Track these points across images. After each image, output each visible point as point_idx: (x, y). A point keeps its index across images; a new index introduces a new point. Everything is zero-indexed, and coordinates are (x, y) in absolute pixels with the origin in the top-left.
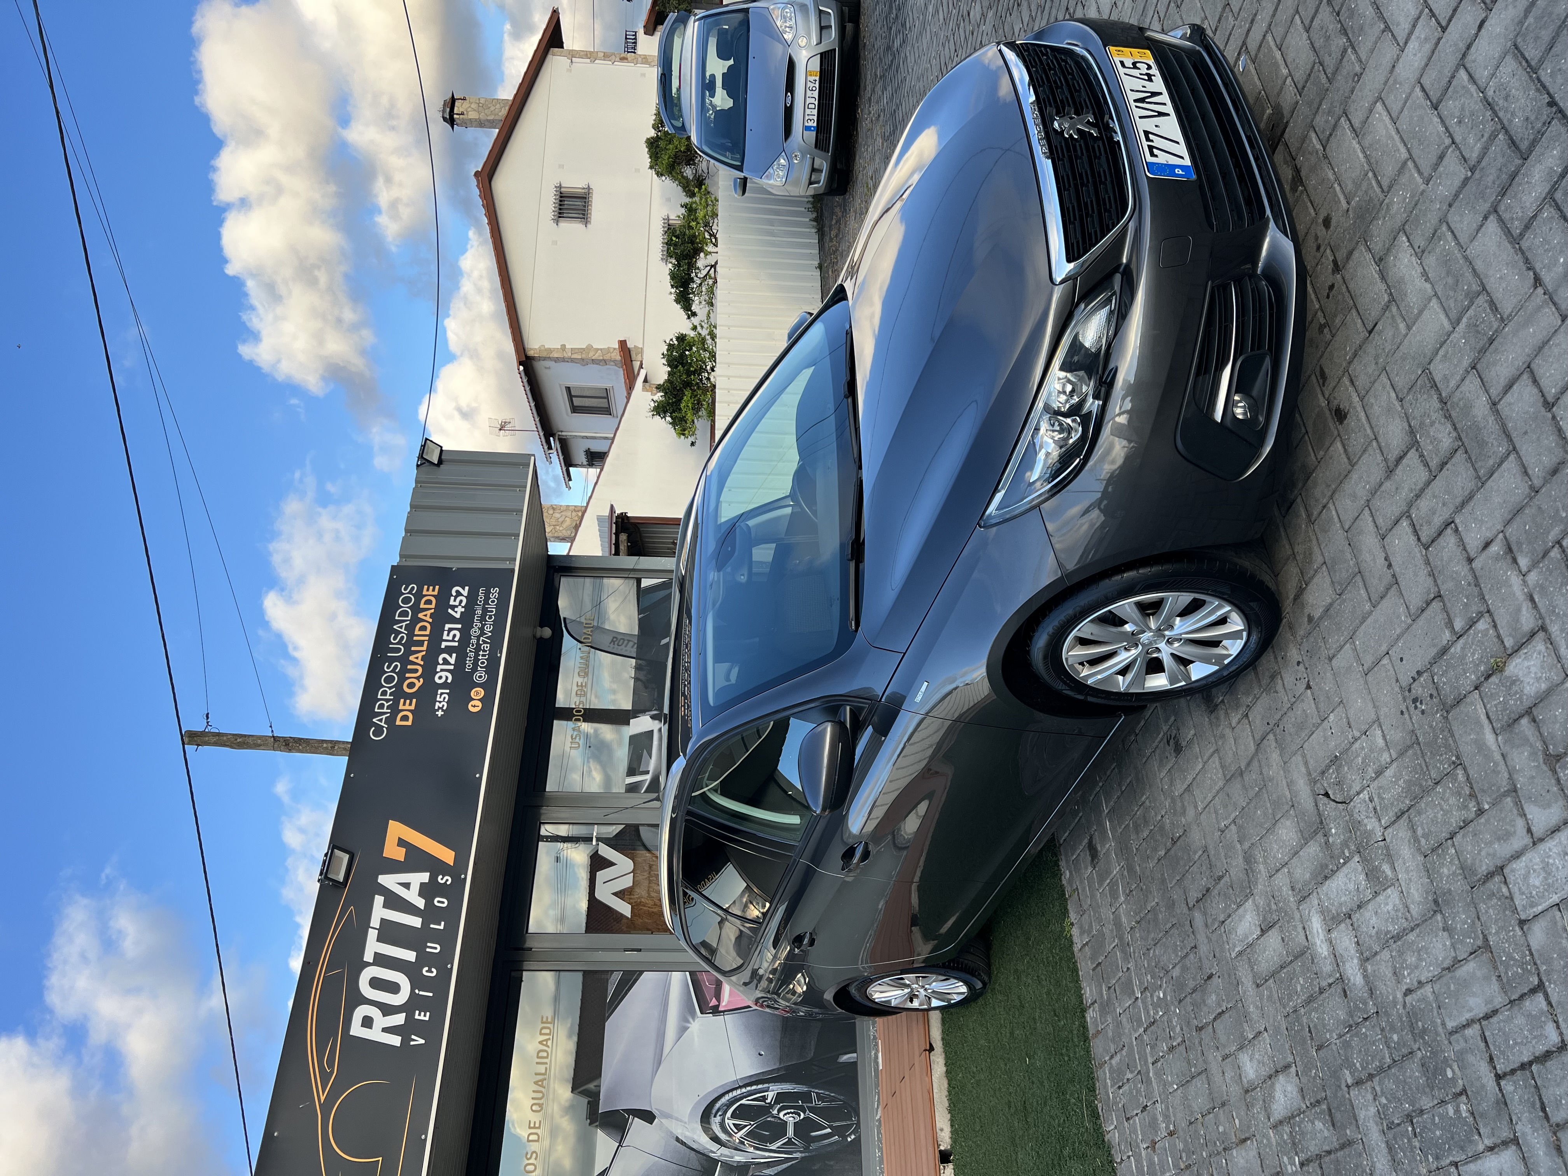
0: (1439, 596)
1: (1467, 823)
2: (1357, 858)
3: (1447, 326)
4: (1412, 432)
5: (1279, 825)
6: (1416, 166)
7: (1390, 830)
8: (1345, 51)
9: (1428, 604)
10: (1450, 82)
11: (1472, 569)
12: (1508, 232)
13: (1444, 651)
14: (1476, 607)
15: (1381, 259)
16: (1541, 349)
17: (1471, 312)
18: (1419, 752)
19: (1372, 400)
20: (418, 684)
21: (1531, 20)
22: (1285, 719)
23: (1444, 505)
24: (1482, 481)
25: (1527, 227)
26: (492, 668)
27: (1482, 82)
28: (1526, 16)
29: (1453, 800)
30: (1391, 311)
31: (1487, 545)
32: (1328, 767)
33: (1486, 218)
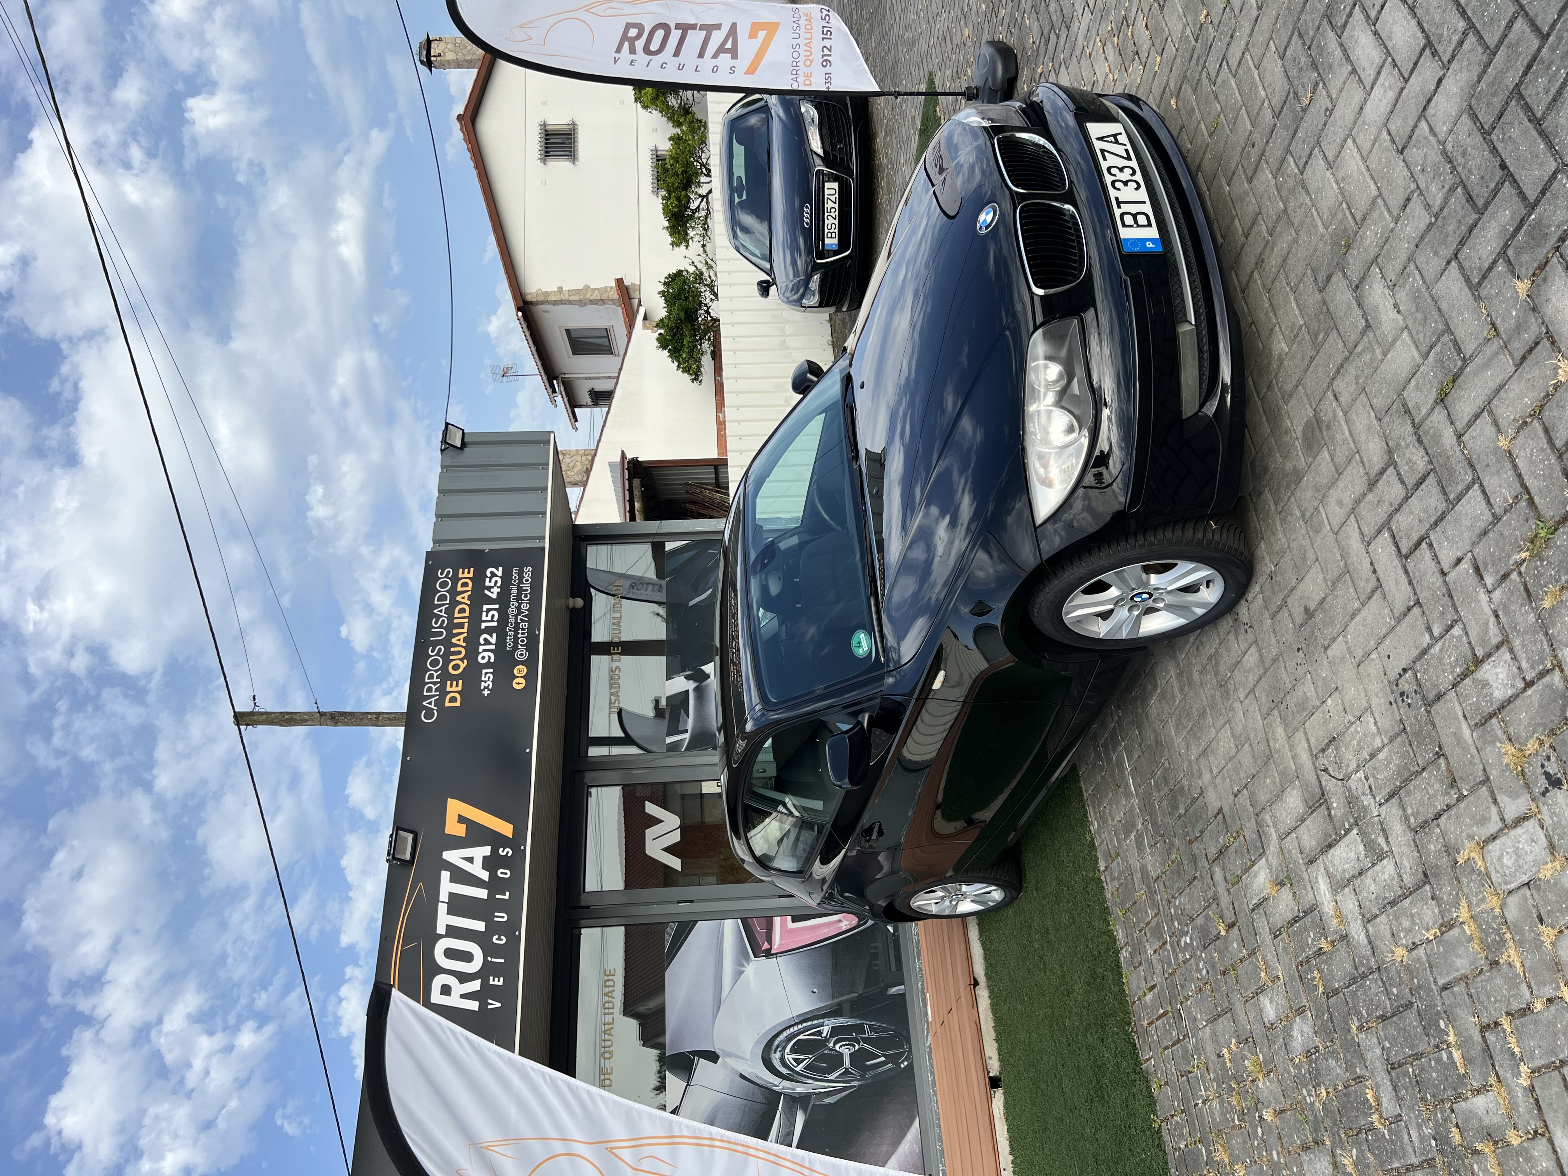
0: (1418, 603)
1: (1449, 807)
2: (1355, 831)
3: (1419, 359)
4: (1390, 452)
5: (1286, 793)
6: (1386, 204)
7: (1384, 807)
8: (1317, 84)
9: (1409, 609)
10: (1413, 131)
11: (1445, 582)
12: (1467, 280)
13: (1425, 652)
14: (1450, 616)
15: (1357, 287)
16: (1498, 391)
17: (1438, 348)
18: (1407, 741)
19: (1354, 417)
20: (463, 665)
21: (1483, 85)
22: (1288, 697)
23: (1420, 521)
24: (1452, 504)
25: (1484, 277)
26: (532, 646)
27: (1441, 136)
28: (1479, 81)
29: (1437, 787)
30: (1368, 336)
31: (1459, 561)
32: (1328, 745)
33: (1449, 263)
